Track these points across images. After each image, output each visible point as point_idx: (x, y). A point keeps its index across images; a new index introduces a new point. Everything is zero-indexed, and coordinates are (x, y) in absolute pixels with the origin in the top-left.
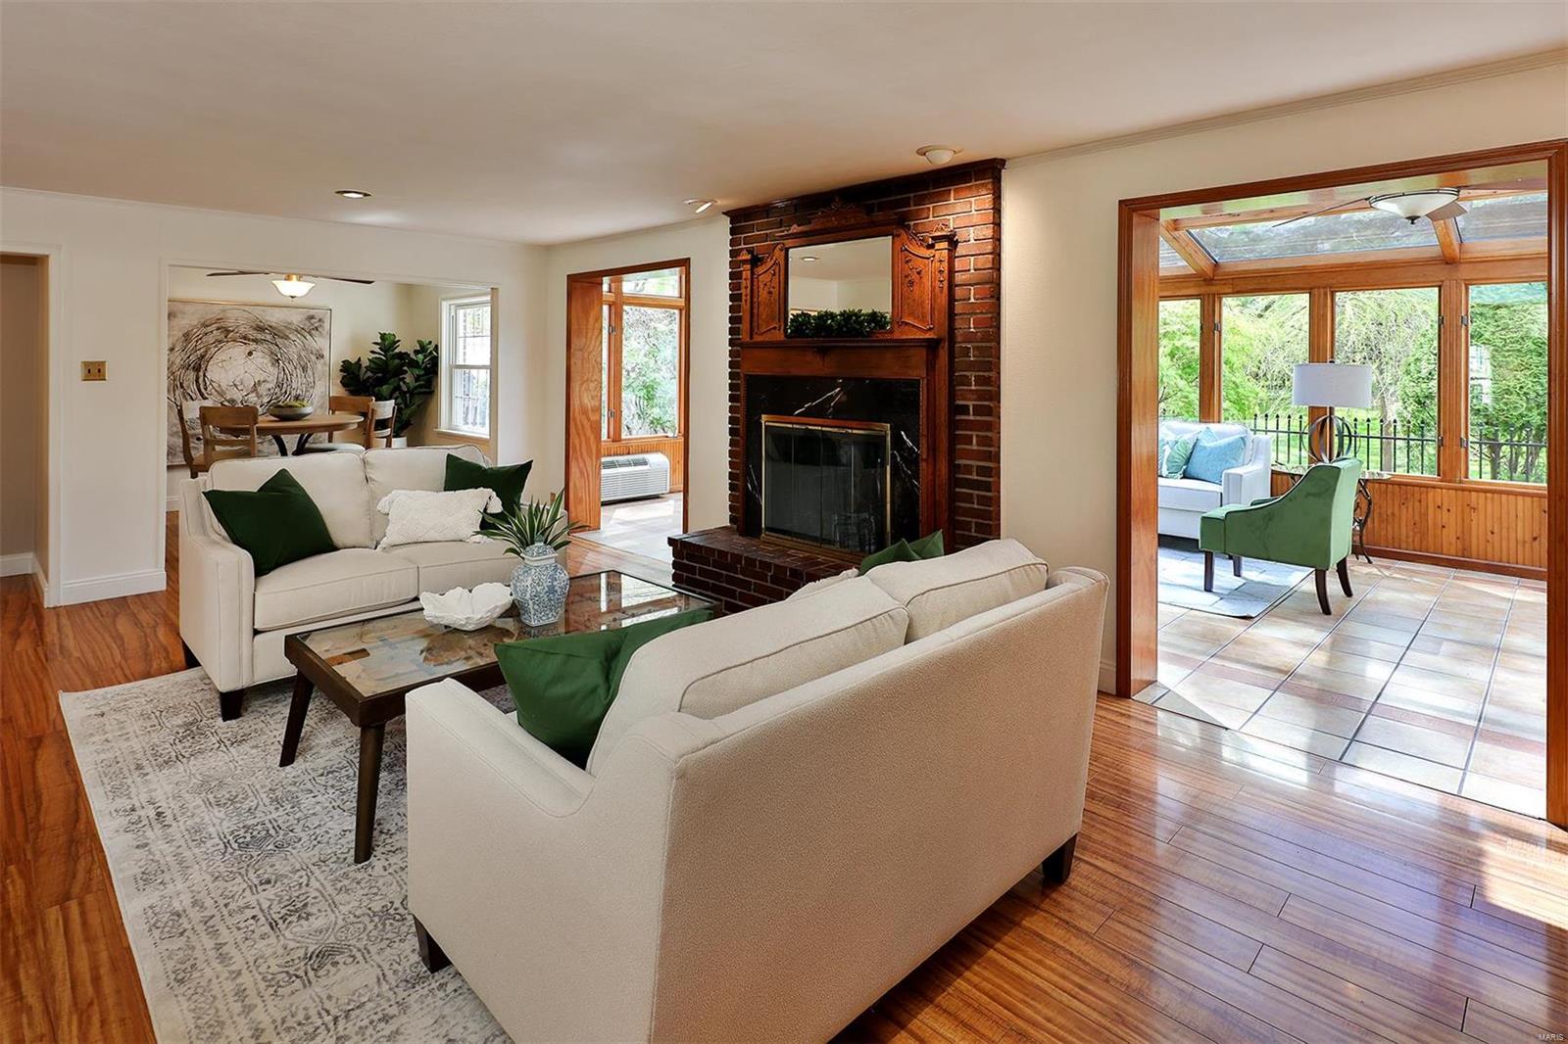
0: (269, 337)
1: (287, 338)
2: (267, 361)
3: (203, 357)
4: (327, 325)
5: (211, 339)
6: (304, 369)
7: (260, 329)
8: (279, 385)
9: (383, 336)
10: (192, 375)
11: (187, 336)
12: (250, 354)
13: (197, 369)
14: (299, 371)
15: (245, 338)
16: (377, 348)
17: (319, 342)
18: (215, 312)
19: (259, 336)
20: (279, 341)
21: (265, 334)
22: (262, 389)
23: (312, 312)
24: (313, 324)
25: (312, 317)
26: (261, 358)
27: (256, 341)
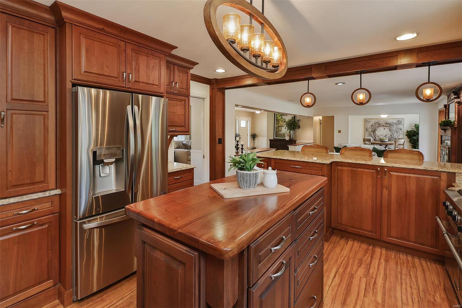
0: (389, 126)
1: (393, 125)
2: (388, 130)
3: (375, 129)
4: (403, 123)
5: (376, 126)
6: (397, 132)
7: (387, 124)
8: (391, 136)
9: (415, 125)
10: (373, 133)
11: (372, 126)
12: (385, 129)
13: (374, 132)
14: (396, 132)
15: (383, 126)
16: (414, 128)
17: (401, 126)
18: (377, 121)
19: (387, 125)
20: (391, 126)
21: (388, 125)
22: (387, 136)
23: (399, 120)
24: (399, 122)
25: (399, 121)
26: (387, 130)
27: (386, 126)
